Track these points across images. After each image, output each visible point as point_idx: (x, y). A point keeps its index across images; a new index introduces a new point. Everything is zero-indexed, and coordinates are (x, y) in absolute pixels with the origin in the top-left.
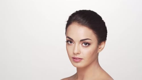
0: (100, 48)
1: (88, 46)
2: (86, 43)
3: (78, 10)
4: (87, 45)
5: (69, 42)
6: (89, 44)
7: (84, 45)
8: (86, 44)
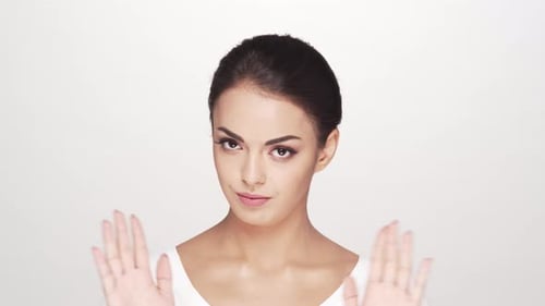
0: (322, 160)
1: (288, 158)
2: (282, 148)
3: (250, 36)
4: (287, 154)
5: (227, 145)
6: (293, 152)
7: (276, 153)
8: (282, 150)
